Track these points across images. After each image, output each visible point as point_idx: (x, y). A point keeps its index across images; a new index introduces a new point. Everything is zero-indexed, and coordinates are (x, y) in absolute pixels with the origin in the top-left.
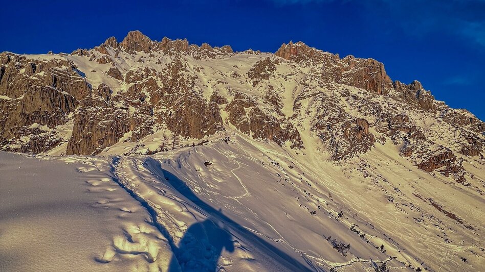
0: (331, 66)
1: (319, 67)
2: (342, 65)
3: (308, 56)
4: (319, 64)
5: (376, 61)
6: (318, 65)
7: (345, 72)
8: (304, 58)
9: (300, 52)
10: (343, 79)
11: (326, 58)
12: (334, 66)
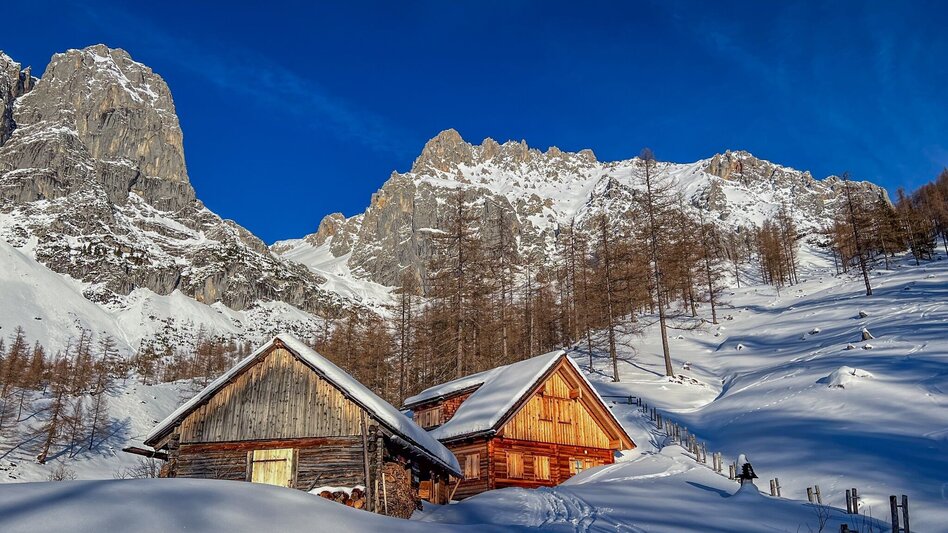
0: (806, 192)
1: (786, 194)
2: (821, 190)
3: (762, 175)
4: (783, 188)
5: (874, 186)
6: (784, 191)
7: (828, 201)
8: (756, 178)
9: (747, 167)
10: (827, 211)
11: (792, 178)
12: (811, 192)
